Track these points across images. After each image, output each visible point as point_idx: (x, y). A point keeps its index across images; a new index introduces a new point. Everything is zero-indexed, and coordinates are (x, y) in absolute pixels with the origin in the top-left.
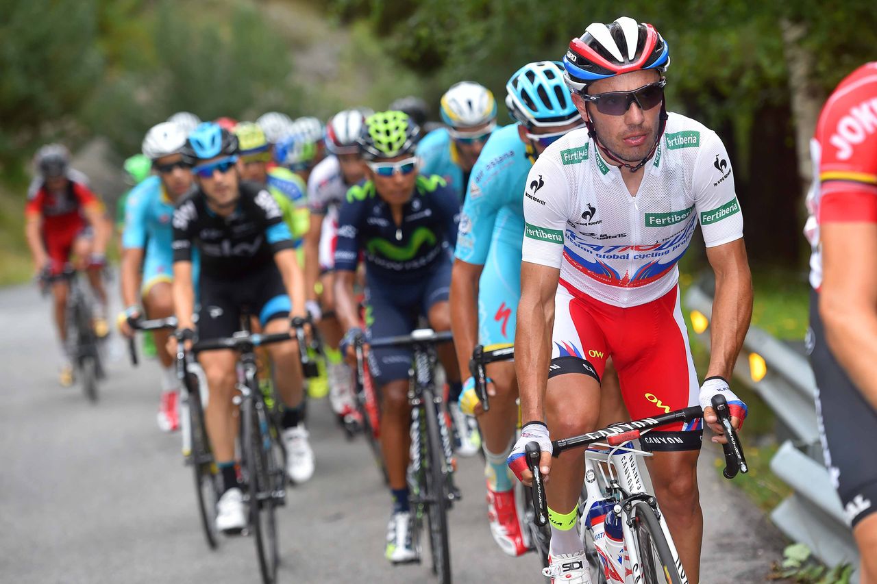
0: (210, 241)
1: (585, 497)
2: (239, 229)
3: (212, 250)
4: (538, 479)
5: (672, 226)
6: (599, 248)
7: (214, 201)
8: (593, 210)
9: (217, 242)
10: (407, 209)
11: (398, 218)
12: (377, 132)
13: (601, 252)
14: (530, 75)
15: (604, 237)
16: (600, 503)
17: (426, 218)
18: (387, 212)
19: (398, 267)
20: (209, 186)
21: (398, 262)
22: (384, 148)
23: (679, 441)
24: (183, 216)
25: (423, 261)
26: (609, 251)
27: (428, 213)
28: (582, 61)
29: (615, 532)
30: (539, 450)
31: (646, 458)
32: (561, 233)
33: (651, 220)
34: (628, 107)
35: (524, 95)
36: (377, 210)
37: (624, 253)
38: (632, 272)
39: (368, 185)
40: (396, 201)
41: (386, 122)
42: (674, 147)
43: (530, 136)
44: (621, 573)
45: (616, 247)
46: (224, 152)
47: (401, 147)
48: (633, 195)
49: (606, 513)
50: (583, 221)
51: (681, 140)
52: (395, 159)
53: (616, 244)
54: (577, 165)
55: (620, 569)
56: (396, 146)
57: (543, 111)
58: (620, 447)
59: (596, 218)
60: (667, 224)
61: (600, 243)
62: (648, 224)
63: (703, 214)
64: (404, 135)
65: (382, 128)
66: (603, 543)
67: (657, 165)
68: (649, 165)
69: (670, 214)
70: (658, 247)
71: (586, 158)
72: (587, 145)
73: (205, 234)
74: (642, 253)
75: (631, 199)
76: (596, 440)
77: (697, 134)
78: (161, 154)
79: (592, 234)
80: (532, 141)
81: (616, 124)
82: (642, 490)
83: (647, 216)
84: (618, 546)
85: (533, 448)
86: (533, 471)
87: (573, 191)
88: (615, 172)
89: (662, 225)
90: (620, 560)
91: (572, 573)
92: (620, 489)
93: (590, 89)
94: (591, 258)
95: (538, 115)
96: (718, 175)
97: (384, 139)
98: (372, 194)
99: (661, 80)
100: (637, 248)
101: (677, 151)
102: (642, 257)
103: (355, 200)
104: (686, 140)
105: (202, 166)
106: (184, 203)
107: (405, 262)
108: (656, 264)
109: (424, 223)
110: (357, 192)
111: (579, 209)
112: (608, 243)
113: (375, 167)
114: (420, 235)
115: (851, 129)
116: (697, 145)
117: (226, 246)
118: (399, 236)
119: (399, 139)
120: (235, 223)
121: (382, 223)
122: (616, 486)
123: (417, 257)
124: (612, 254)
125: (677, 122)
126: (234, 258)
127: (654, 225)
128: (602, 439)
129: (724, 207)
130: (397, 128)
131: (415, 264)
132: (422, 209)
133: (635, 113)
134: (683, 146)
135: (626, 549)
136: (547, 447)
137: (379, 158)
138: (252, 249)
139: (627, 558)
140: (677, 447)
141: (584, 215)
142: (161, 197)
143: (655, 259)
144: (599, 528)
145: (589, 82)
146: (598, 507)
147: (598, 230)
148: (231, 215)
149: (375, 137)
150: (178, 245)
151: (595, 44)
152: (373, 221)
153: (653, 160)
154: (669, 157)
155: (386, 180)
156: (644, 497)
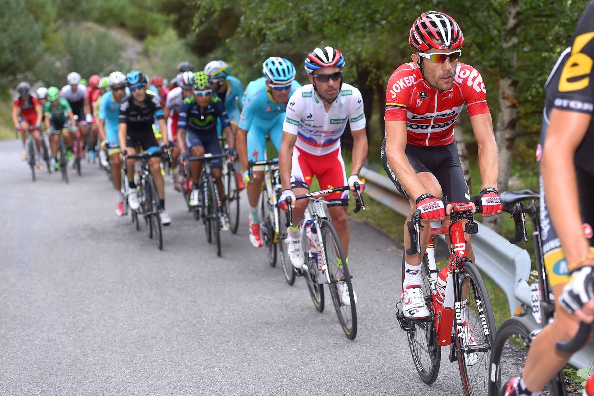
0: (133, 116)
1: (304, 218)
2: (144, 111)
3: (132, 119)
4: (290, 209)
5: (340, 125)
6: (311, 131)
7: (136, 100)
8: (312, 116)
9: (136, 116)
10: (206, 108)
11: (202, 111)
12: (197, 79)
13: (312, 133)
14: (273, 63)
15: (314, 127)
16: (310, 220)
17: (212, 112)
18: (199, 108)
19: (199, 129)
20: (135, 94)
21: (199, 126)
22: (199, 85)
23: (340, 202)
24: (124, 106)
25: (208, 128)
26: (315, 133)
27: (213, 110)
28: (312, 62)
29: (314, 231)
30: (291, 199)
31: (327, 204)
32: (298, 122)
33: (332, 122)
34: (328, 80)
35: (271, 70)
36: (195, 107)
37: (320, 134)
38: (322, 141)
39: (192, 98)
40: (203, 105)
41: (200, 76)
42: (343, 95)
43: (271, 85)
44: (316, 245)
45: (318, 132)
46: (139, 81)
47: (206, 86)
48: (327, 112)
49: (311, 223)
50: (307, 119)
51: (346, 93)
52: (203, 90)
53: (318, 131)
54: (307, 98)
55: (316, 244)
56: (204, 86)
57: (277, 77)
58: (318, 200)
59: (312, 119)
60: (338, 123)
61: (312, 129)
62: (331, 123)
63: (352, 119)
64: (207, 81)
65: (199, 78)
66: (310, 234)
67: (337, 102)
68: (334, 102)
69: (339, 120)
70: (333, 132)
71: (311, 96)
72: (311, 92)
73: (131, 113)
74: (327, 135)
75: (326, 114)
76: (310, 197)
77: (351, 91)
78: (114, 84)
79: (310, 125)
80: (271, 87)
81: (324, 86)
82: (325, 216)
83: (331, 120)
84: (315, 236)
85: (289, 198)
86: (288, 206)
87: (305, 108)
88: (321, 103)
89: (336, 124)
90: (316, 241)
91: (296, 244)
92: (317, 215)
93: (315, 73)
94: (308, 135)
95: (275, 78)
96: (359, 105)
97: (199, 82)
98: (193, 101)
99: (341, 71)
100: (325, 133)
101: (344, 96)
102: (326, 136)
103: (187, 103)
104: (348, 93)
105: (132, 87)
106: (125, 101)
107: (202, 127)
108: (331, 139)
109: (211, 114)
110: (188, 100)
111: (306, 115)
112: (315, 130)
113: (196, 92)
114: (210, 118)
115: (396, 88)
116: (352, 94)
117: (139, 117)
118: (203, 118)
119: (205, 82)
120: (144, 109)
121: (196, 112)
122: (315, 214)
123: (207, 126)
124: (316, 134)
125: (345, 86)
126: (141, 122)
127: (333, 123)
128: (312, 196)
129: (360, 117)
130: (205, 78)
131: (206, 129)
132: (211, 108)
133: (331, 82)
134: (347, 95)
135: (318, 237)
136: (293, 199)
137: (197, 89)
138: (147, 119)
139: (318, 240)
140: (339, 205)
141: (308, 117)
142: (113, 99)
143: (331, 137)
144: (309, 229)
145: (315, 70)
146: (309, 222)
147: (312, 124)
148: (143, 106)
149: (196, 81)
150: (122, 117)
151: (317, 56)
152: (193, 111)
153: (336, 100)
154: (342, 99)
155: (200, 98)
156: (325, 218)
